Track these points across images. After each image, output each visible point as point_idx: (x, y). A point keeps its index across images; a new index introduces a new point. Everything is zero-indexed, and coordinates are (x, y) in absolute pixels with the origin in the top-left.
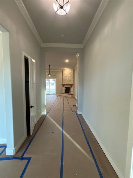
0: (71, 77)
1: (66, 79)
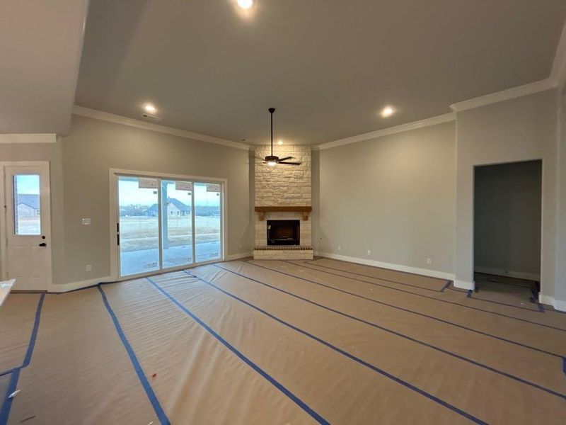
0: (301, 178)
1: (274, 187)
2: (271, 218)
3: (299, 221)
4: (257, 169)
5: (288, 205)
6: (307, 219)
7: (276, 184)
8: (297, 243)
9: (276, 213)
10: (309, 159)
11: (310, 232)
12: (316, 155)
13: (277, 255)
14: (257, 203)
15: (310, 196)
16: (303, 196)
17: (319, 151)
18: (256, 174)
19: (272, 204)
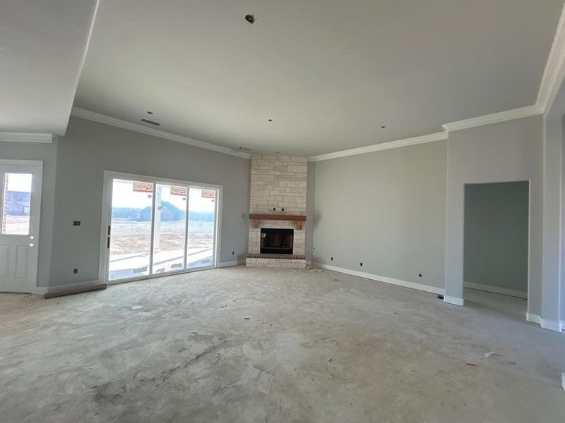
1: (269, 196)
2: (266, 226)
3: (292, 230)
4: (253, 178)
5: (283, 213)
6: (301, 229)
7: (272, 193)
8: (290, 252)
9: (270, 221)
10: (305, 169)
11: (304, 242)
12: (312, 166)
13: (269, 263)
14: (251, 211)
15: (305, 206)
16: (297, 205)
17: (315, 162)
18: (252, 183)
19: (267, 212)
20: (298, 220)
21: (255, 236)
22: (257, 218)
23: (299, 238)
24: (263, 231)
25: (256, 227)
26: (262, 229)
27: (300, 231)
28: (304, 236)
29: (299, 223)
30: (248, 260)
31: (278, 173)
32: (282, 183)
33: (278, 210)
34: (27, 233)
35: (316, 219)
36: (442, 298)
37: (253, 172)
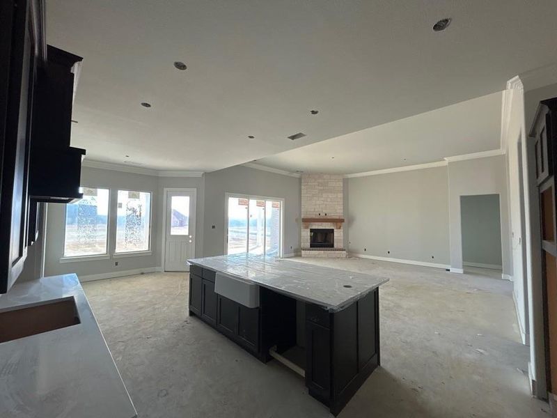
0: (336, 198)
2: (314, 227)
3: (333, 230)
4: (303, 192)
5: (325, 217)
6: (340, 228)
7: (318, 202)
8: (332, 246)
9: (317, 223)
10: (341, 184)
11: (342, 238)
12: (346, 182)
13: (319, 254)
14: (302, 216)
15: (342, 211)
16: (337, 211)
17: (348, 179)
18: (302, 195)
19: (314, 217)
20: (338, 221)
21: (306, 235)
22: (307, 221)
23: (338, 235)
24: (312, 230)
25: (307, 227)
26: (311, 230)
27: (340, 230)
28: (342, 233)
29: (339, 224)
30: (303, 252)
31: (322, 188)
32: (324, 195)
33: (322, 215)
34: (187, 234)
35: (351, 221)
36: (449, 270)
37: (303, 187)
